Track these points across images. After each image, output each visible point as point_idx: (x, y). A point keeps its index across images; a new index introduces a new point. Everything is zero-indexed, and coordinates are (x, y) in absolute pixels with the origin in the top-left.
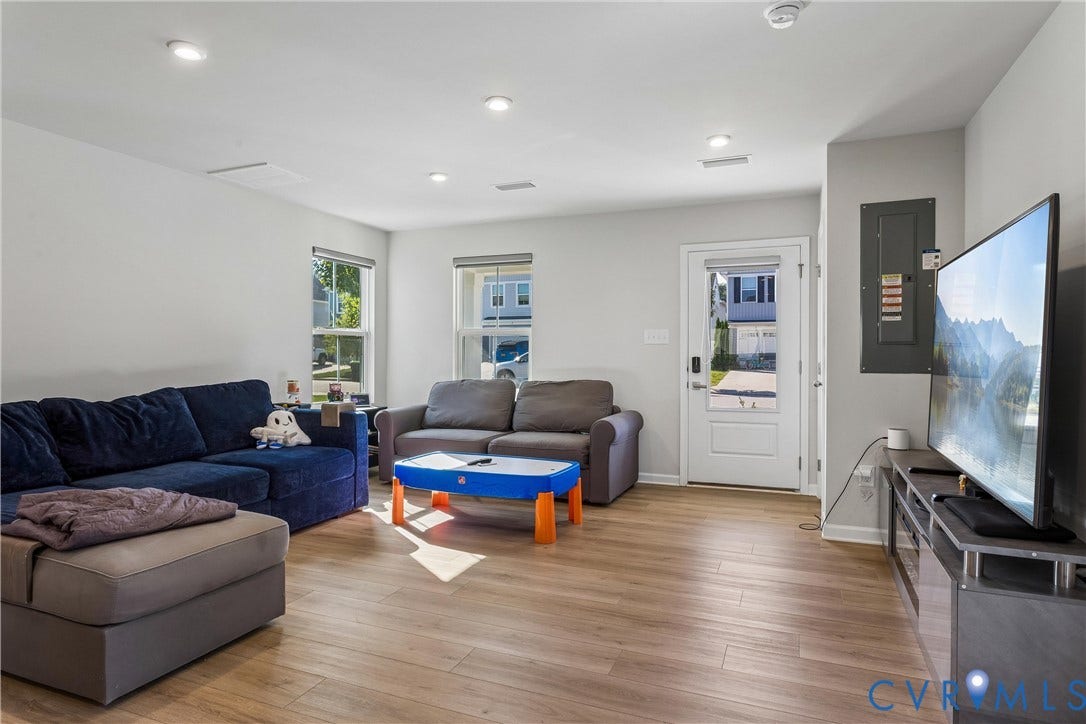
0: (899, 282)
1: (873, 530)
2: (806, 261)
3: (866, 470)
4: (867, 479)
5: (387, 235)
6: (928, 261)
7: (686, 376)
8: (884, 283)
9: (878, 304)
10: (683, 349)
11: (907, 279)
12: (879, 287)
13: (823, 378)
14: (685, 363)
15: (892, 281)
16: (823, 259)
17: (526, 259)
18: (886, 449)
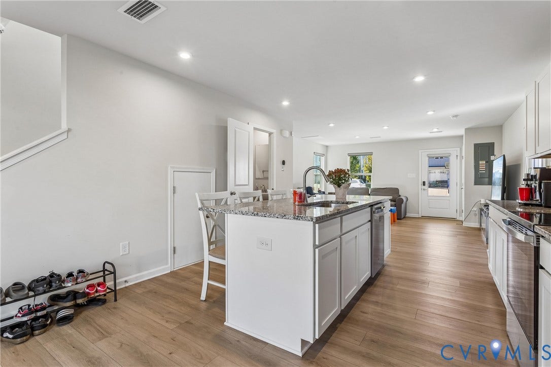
0: (485, 163)
1: (477, 224)
2: (459, 155)
3: (475, 209)
4: (476, 211)
5: (327, 146)
6: (492, 158)
7: (420, 186)
8: (480, 163)
9: (479, 168)
10: (420, 179)
11: (487, 162)
12: (479, 164)
13: (463, 187)
14: (420, 183)
15: (482, 163)
16: (464, 155)
17: (371, 154)
18: (481, 204)
